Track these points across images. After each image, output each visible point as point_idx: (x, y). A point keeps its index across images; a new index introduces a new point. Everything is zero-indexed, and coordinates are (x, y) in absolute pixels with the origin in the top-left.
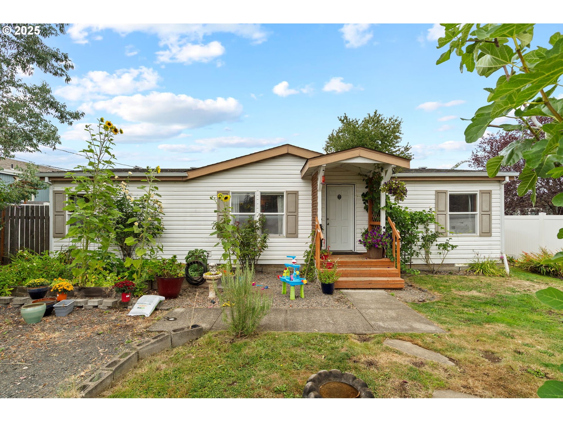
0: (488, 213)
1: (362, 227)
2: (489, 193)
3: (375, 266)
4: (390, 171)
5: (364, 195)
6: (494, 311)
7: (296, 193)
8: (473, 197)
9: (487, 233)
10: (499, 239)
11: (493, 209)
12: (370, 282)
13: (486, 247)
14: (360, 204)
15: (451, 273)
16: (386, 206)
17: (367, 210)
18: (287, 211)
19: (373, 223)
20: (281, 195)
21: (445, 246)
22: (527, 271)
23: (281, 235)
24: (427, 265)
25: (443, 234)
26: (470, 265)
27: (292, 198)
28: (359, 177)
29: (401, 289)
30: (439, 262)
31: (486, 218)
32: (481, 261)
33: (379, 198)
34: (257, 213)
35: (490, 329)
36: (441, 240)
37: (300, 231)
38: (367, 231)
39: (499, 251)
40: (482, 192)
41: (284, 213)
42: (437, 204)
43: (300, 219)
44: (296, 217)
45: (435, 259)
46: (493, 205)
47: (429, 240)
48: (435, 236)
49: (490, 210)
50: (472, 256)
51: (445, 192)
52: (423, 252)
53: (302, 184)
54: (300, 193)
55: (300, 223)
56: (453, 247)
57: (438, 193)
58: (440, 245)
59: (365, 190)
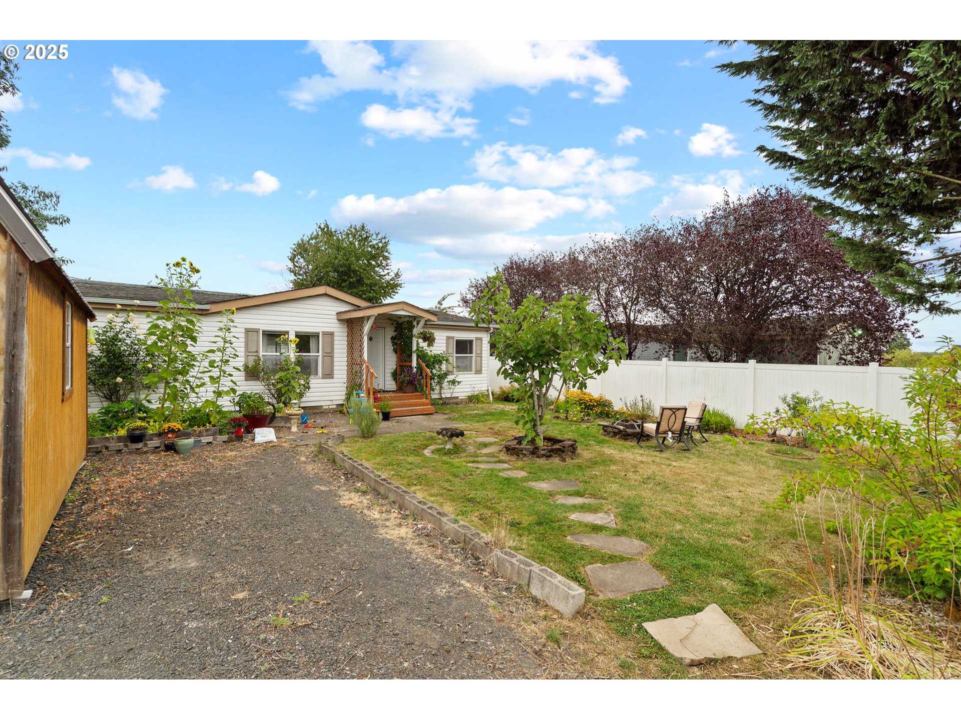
0: (480, 356)
1: (391, 367)
2: (481, 339)
3: (411, 399)
4: (422, 323)
5: (392, 338)
6: (489, 417)
7: (331, 334)
8: (471, 342)
9: (479, 371)
10: (486, 375)
11: (483, 352)
12: (412, 411)
13: (479, 382)
14: (389, 347)
15: (457, 404)
16: (417, 350)
17: (396, 353)
18: (323, 352)
19: (402, 364)
20: (316, 336)
21: (453, 382)
22: (502, 400)
23: (317, 377)
24: (441, 399)
25: (452, 373)
26: (469, 397)
27: (328, 338)
28: (389, 321)
29: (431, 414)
30: (449, 395)
31: (478, 359)
32: (476, 393)
33: (411, 343)
34: (292, 353)
35: (488, 423)
36: (450, 378)
37: (335, 372)
38: (396, 371)
39: (486, 385)
40: (477, 339)
41: (320, 354)
42: (447, 347)
43: (335, 359)
44: (332, 357)
45: (446, 394)
46: (483, 349)
47: (442, 377)
48: (446, 375)
49: (481, 353)
50: (470, 390)
51: (453, 338)
52: (438, 388)
53: (338, 325)
54: (336, 334)
55: (335, 364)
56: (459, 382)
57: (448, 338)
58: (450, 381)
59: (394, 334)
